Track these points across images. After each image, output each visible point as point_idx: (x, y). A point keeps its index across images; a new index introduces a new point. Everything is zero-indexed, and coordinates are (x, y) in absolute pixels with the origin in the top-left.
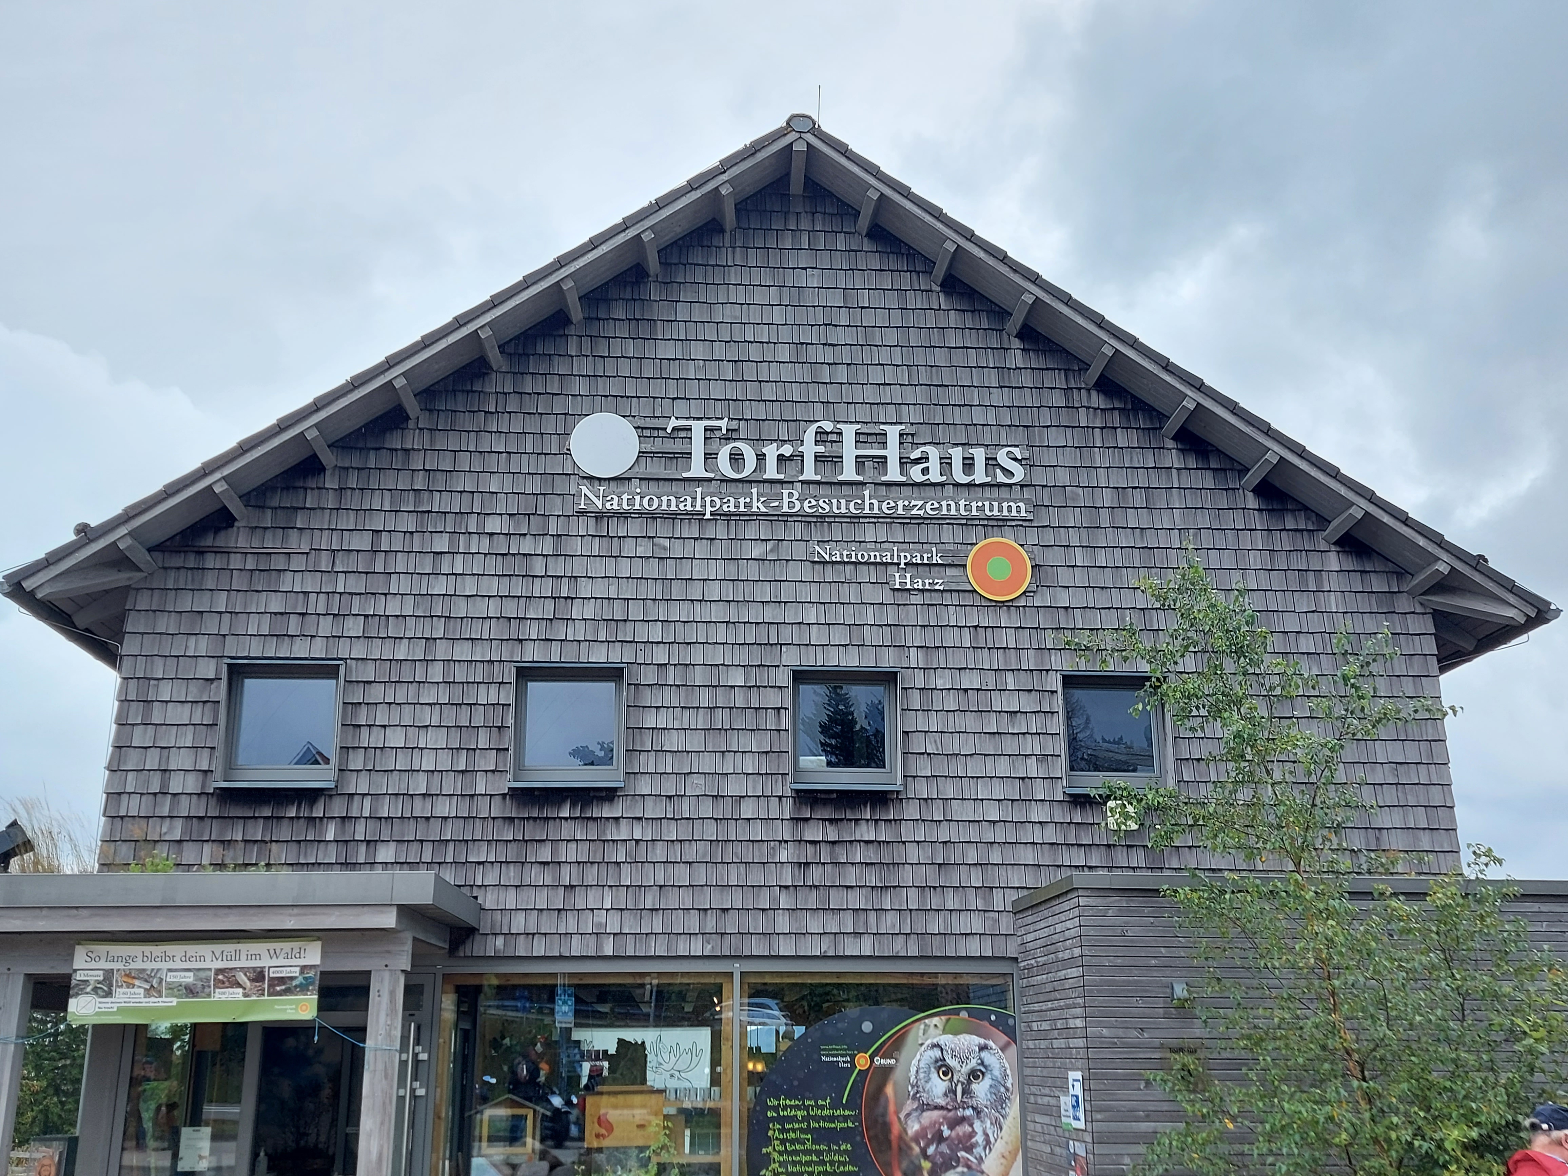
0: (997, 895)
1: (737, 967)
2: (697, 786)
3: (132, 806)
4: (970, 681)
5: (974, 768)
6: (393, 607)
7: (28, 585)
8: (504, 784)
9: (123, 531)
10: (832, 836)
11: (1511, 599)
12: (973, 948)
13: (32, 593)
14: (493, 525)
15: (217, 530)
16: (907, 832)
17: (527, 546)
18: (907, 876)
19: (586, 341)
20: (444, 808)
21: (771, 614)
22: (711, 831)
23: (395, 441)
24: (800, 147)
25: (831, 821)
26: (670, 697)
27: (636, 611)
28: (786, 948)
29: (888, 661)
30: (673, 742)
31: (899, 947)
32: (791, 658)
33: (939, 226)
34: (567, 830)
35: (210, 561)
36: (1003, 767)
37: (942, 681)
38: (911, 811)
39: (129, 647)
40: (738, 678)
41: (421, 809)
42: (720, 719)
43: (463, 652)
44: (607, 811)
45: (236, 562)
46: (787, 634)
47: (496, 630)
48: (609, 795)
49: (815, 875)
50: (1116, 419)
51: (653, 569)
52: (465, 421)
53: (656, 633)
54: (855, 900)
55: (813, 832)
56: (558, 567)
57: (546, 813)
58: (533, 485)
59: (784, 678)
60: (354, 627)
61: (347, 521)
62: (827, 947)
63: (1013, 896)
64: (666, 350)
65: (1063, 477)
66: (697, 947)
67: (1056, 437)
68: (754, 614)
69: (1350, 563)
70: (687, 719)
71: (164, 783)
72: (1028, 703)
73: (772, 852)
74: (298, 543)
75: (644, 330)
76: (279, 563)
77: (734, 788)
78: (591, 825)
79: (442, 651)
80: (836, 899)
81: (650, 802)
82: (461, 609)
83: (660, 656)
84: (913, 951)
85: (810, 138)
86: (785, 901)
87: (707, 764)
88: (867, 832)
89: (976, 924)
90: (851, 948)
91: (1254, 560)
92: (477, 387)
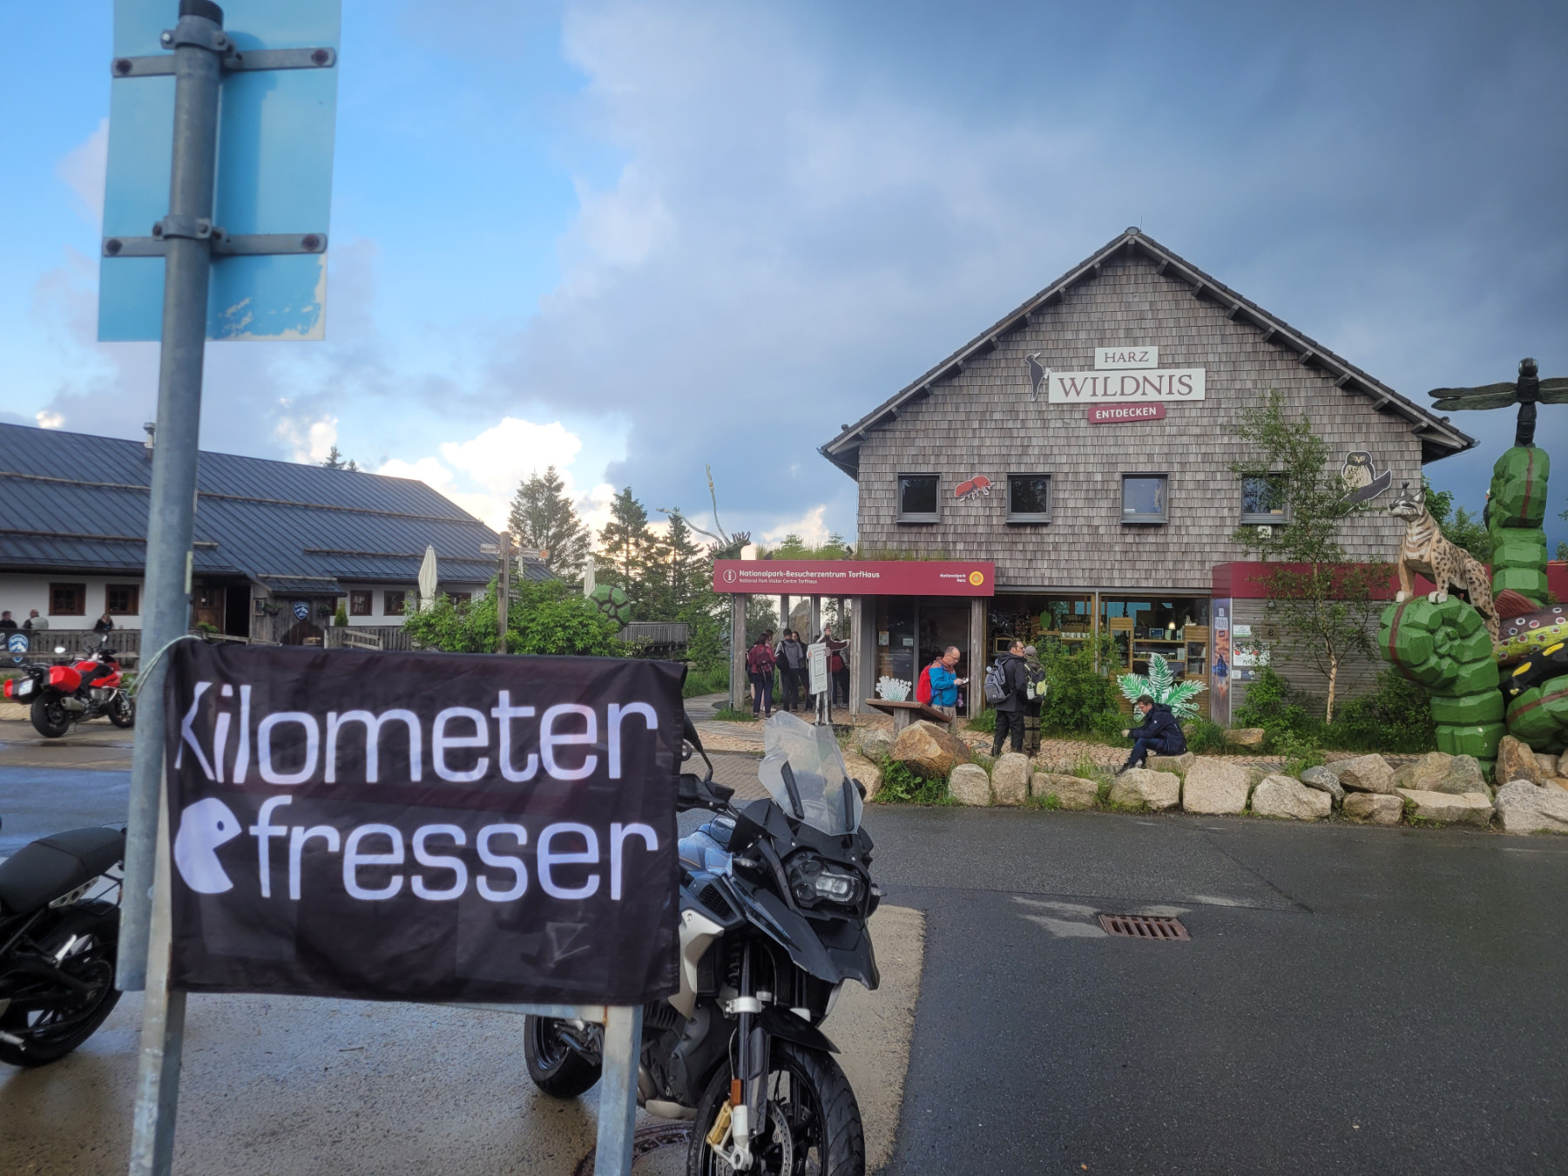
0: (1207, 564)
1: (1097, 590)
2: (1081, 521)
3: (868, 529)
4: (1201, 476)
5: (1200, 513)
6: (958, 452)
7: (829, 450)
8: (1004, 521)
9: (861, 428)
10: (1137, 540)
11: (1455, 437)
12: (1196, 585)
13: (830, 454)
14: (997, 416)
15: (890, 422)
16: (1169, 539)
17: (1010, 425)
18: (1169, 556)
19: (1034, 334)
20: (981, 529)
21: (1113, 450)
22: (1087, 539)
23: (956, 382)
24: (1132, 242)
25: (1138, 535)
26: (1069, 486)
27: (1056, 451)
28: (1117, 584)
29: (1164, 468)
30: (1071, 504)
31: (1164, 584)
32: (1122, 468)
33: (1195, 276)
34: (1028, 538)
35: (888, 435)
36: (1213, 512)
37: (1188, 477)
38: (1172, 530)
39: (861, 470)
40: (1098, 477)
41: (972, 530)
42: (1091, 495)
43: (986, 469)
44: (1045, 531)
45: (897, 434)
46: (1120, 459)
47: (997, 460)
48: (1045, 525)
49: (1130, 556)
50: (1276, 356)
51: (1062, 433)
52: (984, 372)
53: (1064, 459)
54: (1146, 565)
55: (1129, 539)
56: (1022, 434)
57: (1023, 532)
58: (1012, 399)
59: (1118, 477)
60: (943, 460)
61: (937, 417)
62: (1133, 583)
63: (1213, 564)
64: (1069, 335)
65: (1249, 385)
66: (1081, 583)
67: (1247, 366)
68: (1105, 450)
69: (1384, 419)
70: (1077, 495)
71: (878, 520)
72: (1225, 485)
73: (1111, 546)
74: (919, 426)
75: (1059, 326)
76: (913, 435)
77: (1096, 522)
78: (1039, 537)
79: (977, 468)
80: (1138, 566)
81: (1061, 528)
82: (984, 451)
83: (1066, 469)
84: (1170, 585)
85: (1136, 237)
86: (1117, 566)
87: (1085, 512)
88: (1151, 539)
89: (1198, 575)
90: (1144, 584)
91: (1338, 420)
92: (988, 357)
